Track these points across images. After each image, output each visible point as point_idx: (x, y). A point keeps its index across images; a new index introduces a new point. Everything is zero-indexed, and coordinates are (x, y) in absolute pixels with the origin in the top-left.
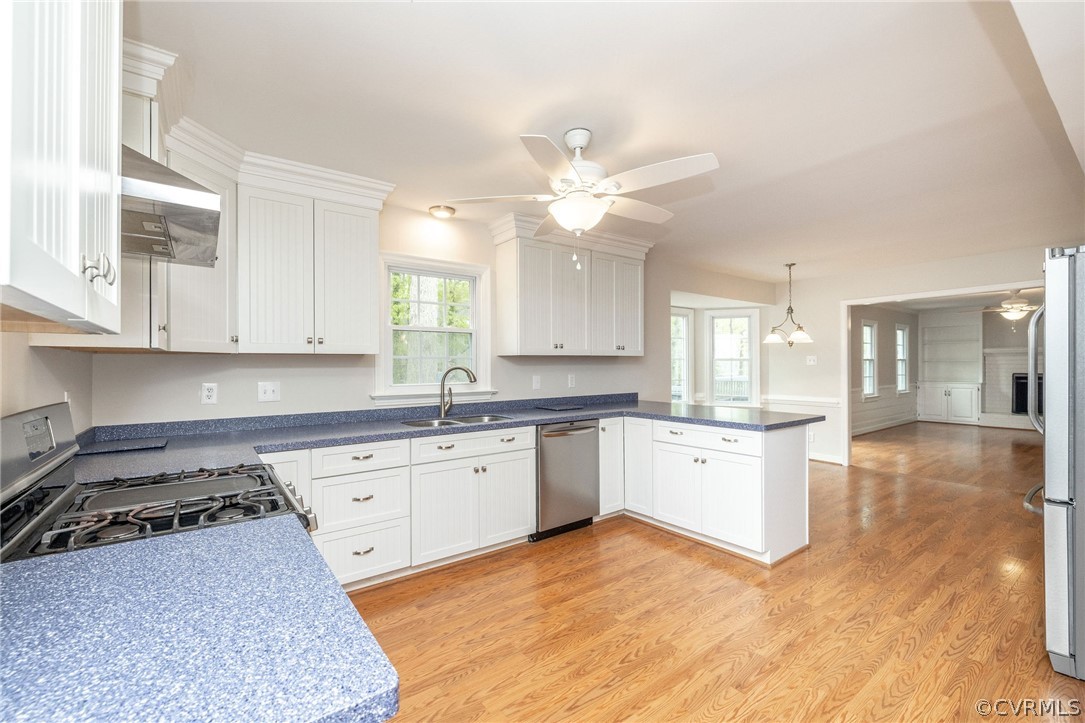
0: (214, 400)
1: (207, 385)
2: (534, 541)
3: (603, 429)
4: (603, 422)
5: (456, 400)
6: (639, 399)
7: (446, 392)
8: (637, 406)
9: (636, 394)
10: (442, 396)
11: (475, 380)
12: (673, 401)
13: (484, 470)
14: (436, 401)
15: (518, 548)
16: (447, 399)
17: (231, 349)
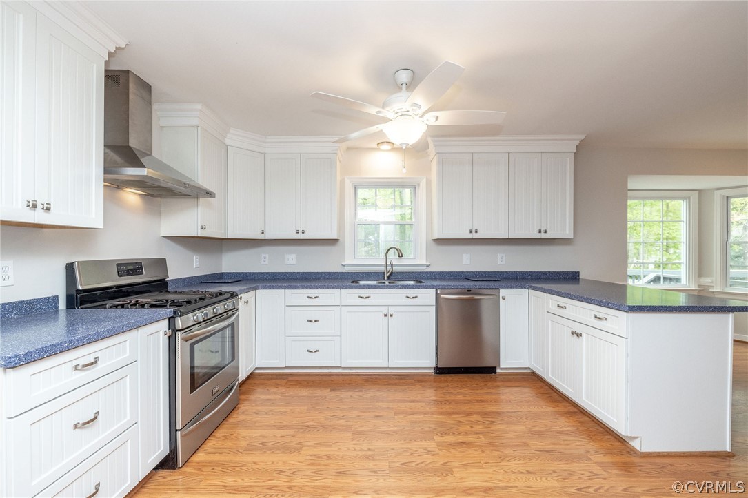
0: (267, 263)
1: (263, 255)
2: (438, 373)
3: (504, 299)
4: (503, 292)
5: (396, 269)
6: (581, 277)
7: (388, 263)
8: (578, 284)
9: (578, 272)
10: (386, 265)
11: (402, 256)
12: (630, 282)
13: (391, 316)
14: (382, 269)
15: (424, 375)
16: (389, 268)
17: (262, 237)
